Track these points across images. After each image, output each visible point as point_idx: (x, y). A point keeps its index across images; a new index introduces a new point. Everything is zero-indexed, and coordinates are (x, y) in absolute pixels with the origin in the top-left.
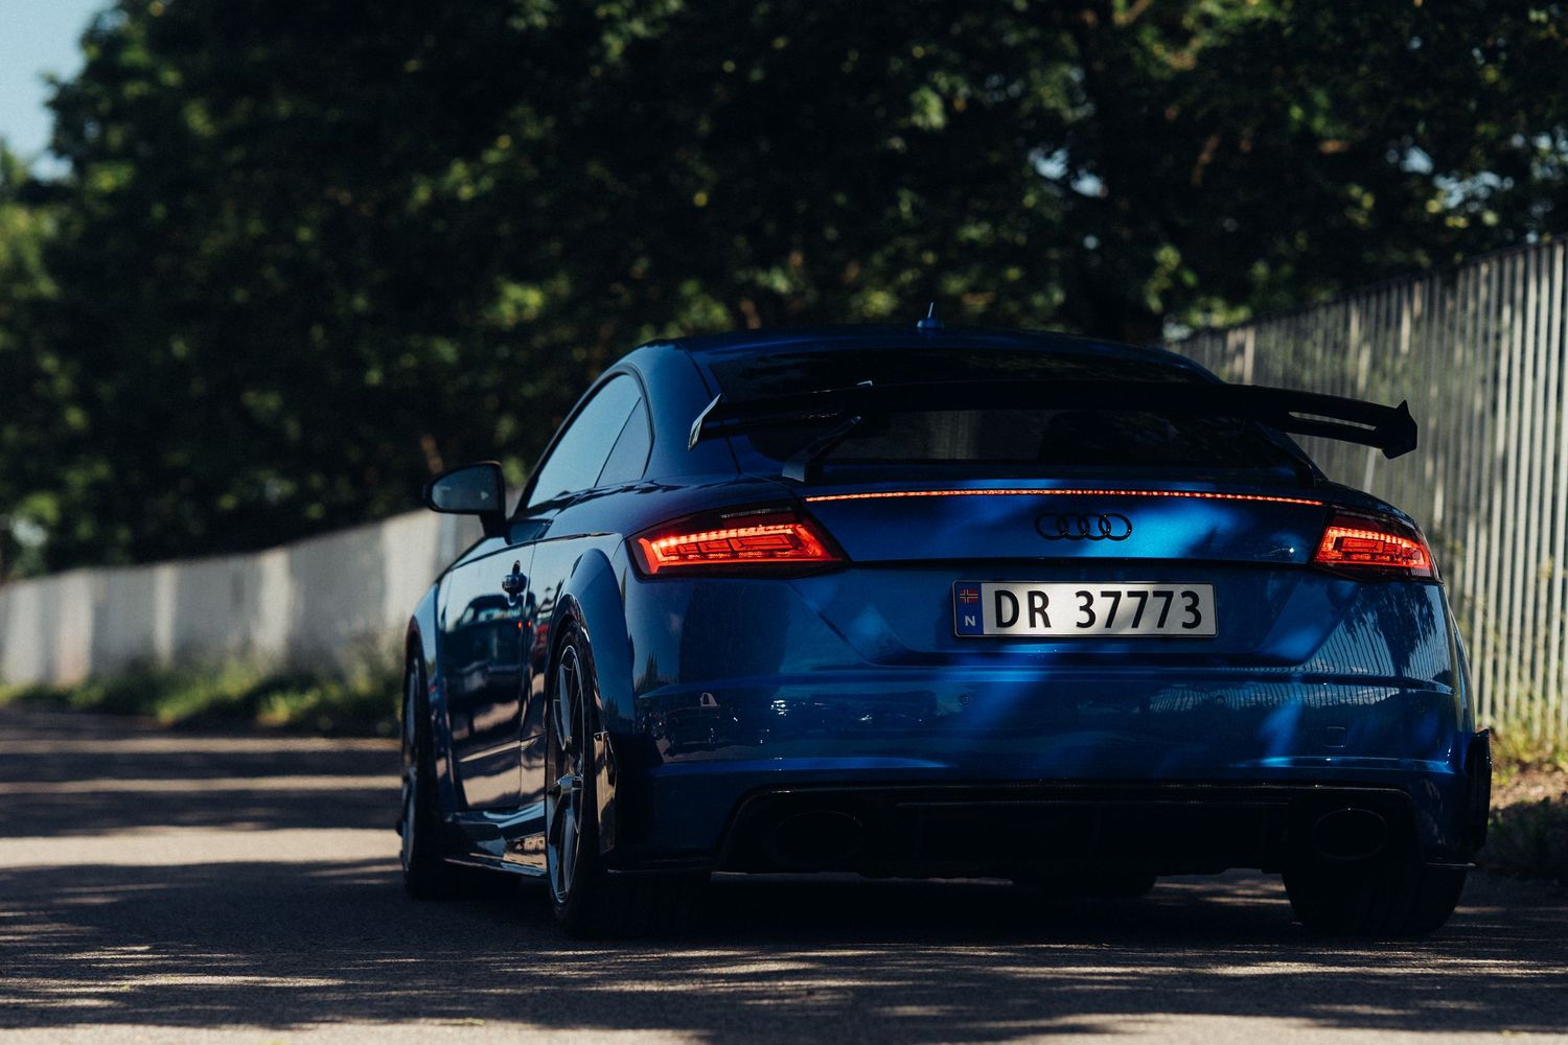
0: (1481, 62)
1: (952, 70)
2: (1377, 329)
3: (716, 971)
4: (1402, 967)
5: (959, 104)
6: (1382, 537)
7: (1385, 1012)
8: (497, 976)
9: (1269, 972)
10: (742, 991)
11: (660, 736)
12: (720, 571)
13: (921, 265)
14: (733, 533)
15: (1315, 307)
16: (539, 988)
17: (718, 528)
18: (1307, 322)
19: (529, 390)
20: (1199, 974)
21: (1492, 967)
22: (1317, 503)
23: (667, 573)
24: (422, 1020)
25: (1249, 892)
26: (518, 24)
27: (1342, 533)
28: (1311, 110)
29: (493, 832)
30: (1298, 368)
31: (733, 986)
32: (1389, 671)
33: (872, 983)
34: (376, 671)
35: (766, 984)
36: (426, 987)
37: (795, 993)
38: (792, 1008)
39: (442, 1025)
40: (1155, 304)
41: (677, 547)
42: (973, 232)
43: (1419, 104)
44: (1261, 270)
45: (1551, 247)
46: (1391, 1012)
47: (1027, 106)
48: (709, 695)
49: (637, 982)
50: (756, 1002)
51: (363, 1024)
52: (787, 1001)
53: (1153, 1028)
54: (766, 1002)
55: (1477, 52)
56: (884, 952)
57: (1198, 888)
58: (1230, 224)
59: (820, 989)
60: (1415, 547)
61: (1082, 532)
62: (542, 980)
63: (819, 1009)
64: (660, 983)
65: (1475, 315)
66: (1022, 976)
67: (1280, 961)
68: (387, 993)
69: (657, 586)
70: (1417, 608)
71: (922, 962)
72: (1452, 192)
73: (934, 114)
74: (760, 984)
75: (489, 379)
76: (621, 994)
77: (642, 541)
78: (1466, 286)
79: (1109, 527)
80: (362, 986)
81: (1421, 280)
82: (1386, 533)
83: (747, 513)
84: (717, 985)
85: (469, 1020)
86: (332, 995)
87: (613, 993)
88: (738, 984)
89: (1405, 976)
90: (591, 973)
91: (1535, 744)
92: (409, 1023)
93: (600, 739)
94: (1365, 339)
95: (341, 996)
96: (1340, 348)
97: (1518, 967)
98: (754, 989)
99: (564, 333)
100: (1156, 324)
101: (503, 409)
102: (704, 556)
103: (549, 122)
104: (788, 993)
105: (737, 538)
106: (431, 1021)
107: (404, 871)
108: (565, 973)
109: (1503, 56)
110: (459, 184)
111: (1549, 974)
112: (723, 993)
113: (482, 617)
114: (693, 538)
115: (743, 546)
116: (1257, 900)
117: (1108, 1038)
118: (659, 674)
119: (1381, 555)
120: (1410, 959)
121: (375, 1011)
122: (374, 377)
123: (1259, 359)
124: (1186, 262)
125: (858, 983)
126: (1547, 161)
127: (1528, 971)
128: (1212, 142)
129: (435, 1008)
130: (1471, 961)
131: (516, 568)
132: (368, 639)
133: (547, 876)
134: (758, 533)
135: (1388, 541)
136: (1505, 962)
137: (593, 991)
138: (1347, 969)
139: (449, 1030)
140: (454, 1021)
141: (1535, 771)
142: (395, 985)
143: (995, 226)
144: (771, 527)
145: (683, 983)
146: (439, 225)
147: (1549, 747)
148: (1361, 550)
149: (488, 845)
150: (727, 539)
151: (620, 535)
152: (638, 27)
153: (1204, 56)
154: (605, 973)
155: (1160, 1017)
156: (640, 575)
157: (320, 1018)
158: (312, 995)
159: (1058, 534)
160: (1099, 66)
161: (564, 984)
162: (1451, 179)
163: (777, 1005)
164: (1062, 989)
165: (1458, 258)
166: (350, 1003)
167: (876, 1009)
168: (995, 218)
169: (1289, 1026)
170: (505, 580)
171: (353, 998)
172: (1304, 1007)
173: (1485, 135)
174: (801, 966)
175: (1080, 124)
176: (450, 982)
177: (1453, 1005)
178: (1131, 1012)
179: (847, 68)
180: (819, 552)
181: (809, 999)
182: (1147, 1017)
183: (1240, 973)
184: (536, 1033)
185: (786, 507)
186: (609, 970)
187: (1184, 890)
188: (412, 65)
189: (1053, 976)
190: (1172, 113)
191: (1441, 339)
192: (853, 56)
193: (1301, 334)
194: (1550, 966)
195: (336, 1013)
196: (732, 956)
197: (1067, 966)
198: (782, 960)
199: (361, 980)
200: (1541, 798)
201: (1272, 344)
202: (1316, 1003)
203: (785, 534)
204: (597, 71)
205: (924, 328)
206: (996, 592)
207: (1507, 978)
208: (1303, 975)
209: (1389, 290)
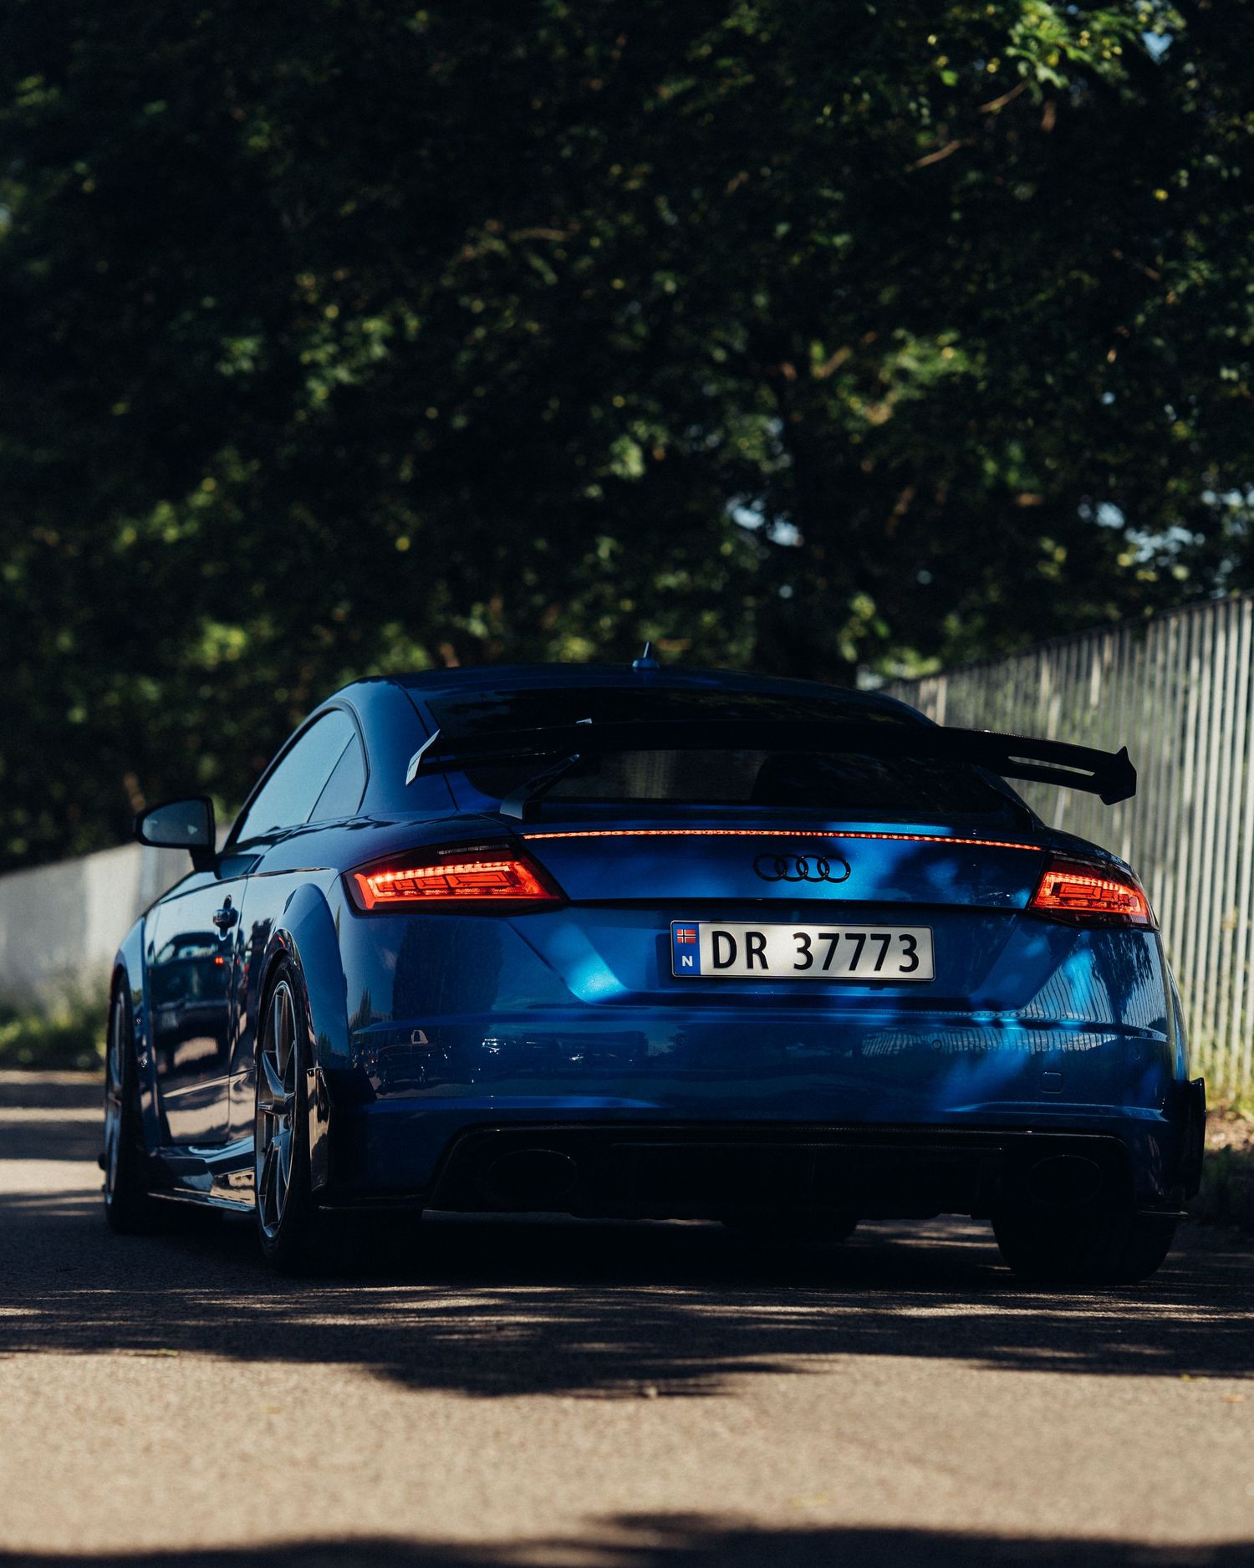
0: (1173, 418)
1: (651, 419)
2: (1067, 680)
3: (407, 1306)
4: (1083, 1310)
5: (659, 453)
6: (1100, 884)
7: (1065, 1355)
8: (191, 1308)
9: (952, 1314)
10: (433, 1326)
11: (372, 1074)
12: (435, 907)
13: (617, 611)
14: (450, 870)
15: (1007, 657)
16: (233, 1320)
17: (435, 863)
18: (998, 673)
19: (231, 728)
20: (884, 1315)
21: (1173, 1311)
22: (1035, 848)
23: (383, 909)
24: (117, 1351)
25: (934, 1235)
26: (227, 369)
27: (1060, 879)
28: (1005, 463)
29: (199, 1167)
30: (989, 718)
31: (425, 1320)
32: (1107, 1018)
33: (561, 1320)
34: (75, 1005)
35: (457, 1319)
36: (122, 1318)
37: (485, 1329)
38: (482, 1344)
39: (136, 1355)
40: (849, 652)
41: (393, 883)
42: (670, 580)
43: (1111, 459)
44: (952, 623)
45: (1240, 602)
46: (1073, 1355)
47: (725, 456)
48: (421, 1032)
49: (329, 1315)
50: (447, 1337)
51: (58, 1354)
52: (477, 1336)
53: (838, 1367)
54: (456, 1337)
55: (1169, 409)
56: (573, 1289)
57: (883, 1230)
58: (924, 577)
59: (510, 1324)
60: (1131, 894)
61: (800, 873)
62: (237, 1312)
63: (508, 1344)
64: (351, 1317)
65: (1164, 668)
66: (709, 1314)
67: (963, 1303)
68: (82, 1324)
69: (373, 922)
70: (1135, 951)
71: (611, 1300)
72: (1145, 545)
73: (633, 464)
74: (451, 1319)
75: (192, 718)
76: (313, 1327)
77: (359, 877)
78: (1156, 640)
79: (828, 869)
80: (58, 1316)
81: (1111, 633)
82: (1103, 879)
83: (465, 850)
84: (408, 1320)
85: (163, 1351)
86: (28, 1324)
87: (306, 1327)
88: (429, 1319)
89: (1087, 1319)
90: (285, 1306)
91: (1218, 1093)
92: (104, 1353)
93: (312, 1075)
94: (1056, 690)
95: (38, 1326)
96: (1031, 699)
97: (1198, 1312)
98: (445, 1324)
99: (267, 673)
100: (850, 671)
101: (205, 748)
102: (421, 892)
103: (255, 465)
104: (478, 1328)
105: (454, 874)
106: (125, 1351)
107: (106, 1203)
108: (258, 1306)
109: (1195, 412)
110: (164, 525)
111: (1229, 1319)
112: (413, 1327)
113: (183, 954)
114: (410, 874)
115: (460, 882)
116: (941, 1243)
117: (793, 1377)
118: (373, 1010)
119: (1099, 901)
120: (1092, 1303)
121: (70, 1341)
122: (78, 715)
123: (950, 709)
124: (881, 613)
125: (547, 1319)
126: (1237, 517)
127: (1208, 1316)
128: (907, 494)
129: (130, 1339)
130: (1152, 1306)
131: (228, 903)
132: (70, 972)
133: (255, 1212)
134: (474, 870)
135: (1105, 887)
136: (1185, 1306)
137: (286, 1324)
138: (1030, 1312)
139: (143, 1360)
140: (149, 1352)
141: (1217, 1119)
142: (90, 1316)
143: (692, 574)
144: (489, 864)
145: (375, 1317)
146: (145, 566)
147: (1232, 1095)
148: (1079, 896)
149: (194, 1180)
150: (444, 876)
151: (336, 870)
152: (342, 374)
153: (900, 409)
154: (298, 1306)
155: (844, 1357)
156: (355, 910)
157: (16, 1348)
158: (8, 1324)
159: (777, 875)
160: (797, 417)
161: (257, 1317)
162: (1142, 534)
163: (468, 1340)
164: (748, 1327)
165: (1148, 611)
166: (46, 1333)
167: (564, 1346)
168: (690, 565)
169: (972, 1367)
170: (216, 915)
171: (49, 1327)
172: (986, 1349)
173: (1176, 491)
174: (492, 1302)
175: (777, 477)
176: (145, 1313)
177: (1133, 1349)
178: (816, 1352)
179: (547, 416)
180: (536, 890)
181: (498, 1335)
182: (831, 1357)
183: (924, 1314)
184: (229, 1365)
185: (503, 844)
186: (302, 1303)
187: (869, 1231)
188: (120, 408)
189: (739, 1315)
190: (867, 466)
191: (1130, 691)
192: (554, 404)
193: (993, 686)
194: (1230, 1311)
195: (31, 1343)
196: (423, 1291)
197: (753, 1305)
198: (472, 1296)
199: (57, 1309)
200: (1223, 1146)
201: (963, 694)
202: (998, 1346)
203: (502, 871)
204: (301, 416)
205: (639, 668)
206: (714, 933)
207: (1186, 1323)
208: (985, 1317)
209: (1079, 642)
